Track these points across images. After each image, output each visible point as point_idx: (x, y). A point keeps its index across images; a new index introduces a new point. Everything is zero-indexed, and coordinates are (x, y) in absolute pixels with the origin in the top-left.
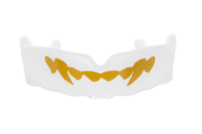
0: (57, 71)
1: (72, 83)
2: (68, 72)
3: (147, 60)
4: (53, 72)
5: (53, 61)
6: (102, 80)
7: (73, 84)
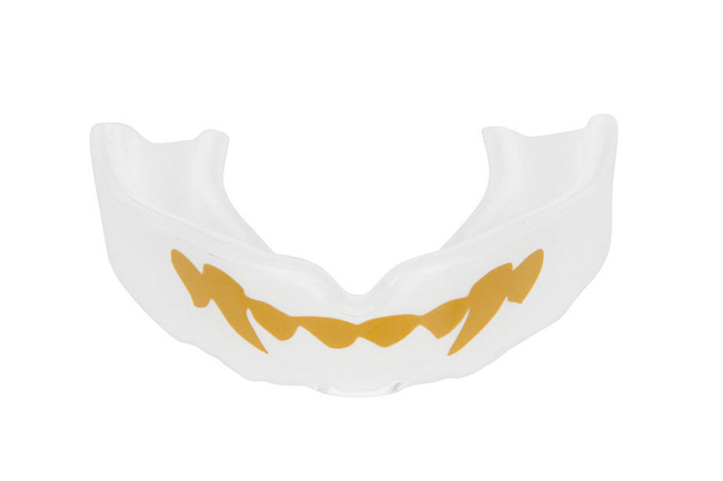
0: (212, 303)
1: (262, 348)
2: (249, 313)
3: (514, 268)
4: (200, 302)
5: (196, 270)
6: (361, 343)
7: (266, 352)
